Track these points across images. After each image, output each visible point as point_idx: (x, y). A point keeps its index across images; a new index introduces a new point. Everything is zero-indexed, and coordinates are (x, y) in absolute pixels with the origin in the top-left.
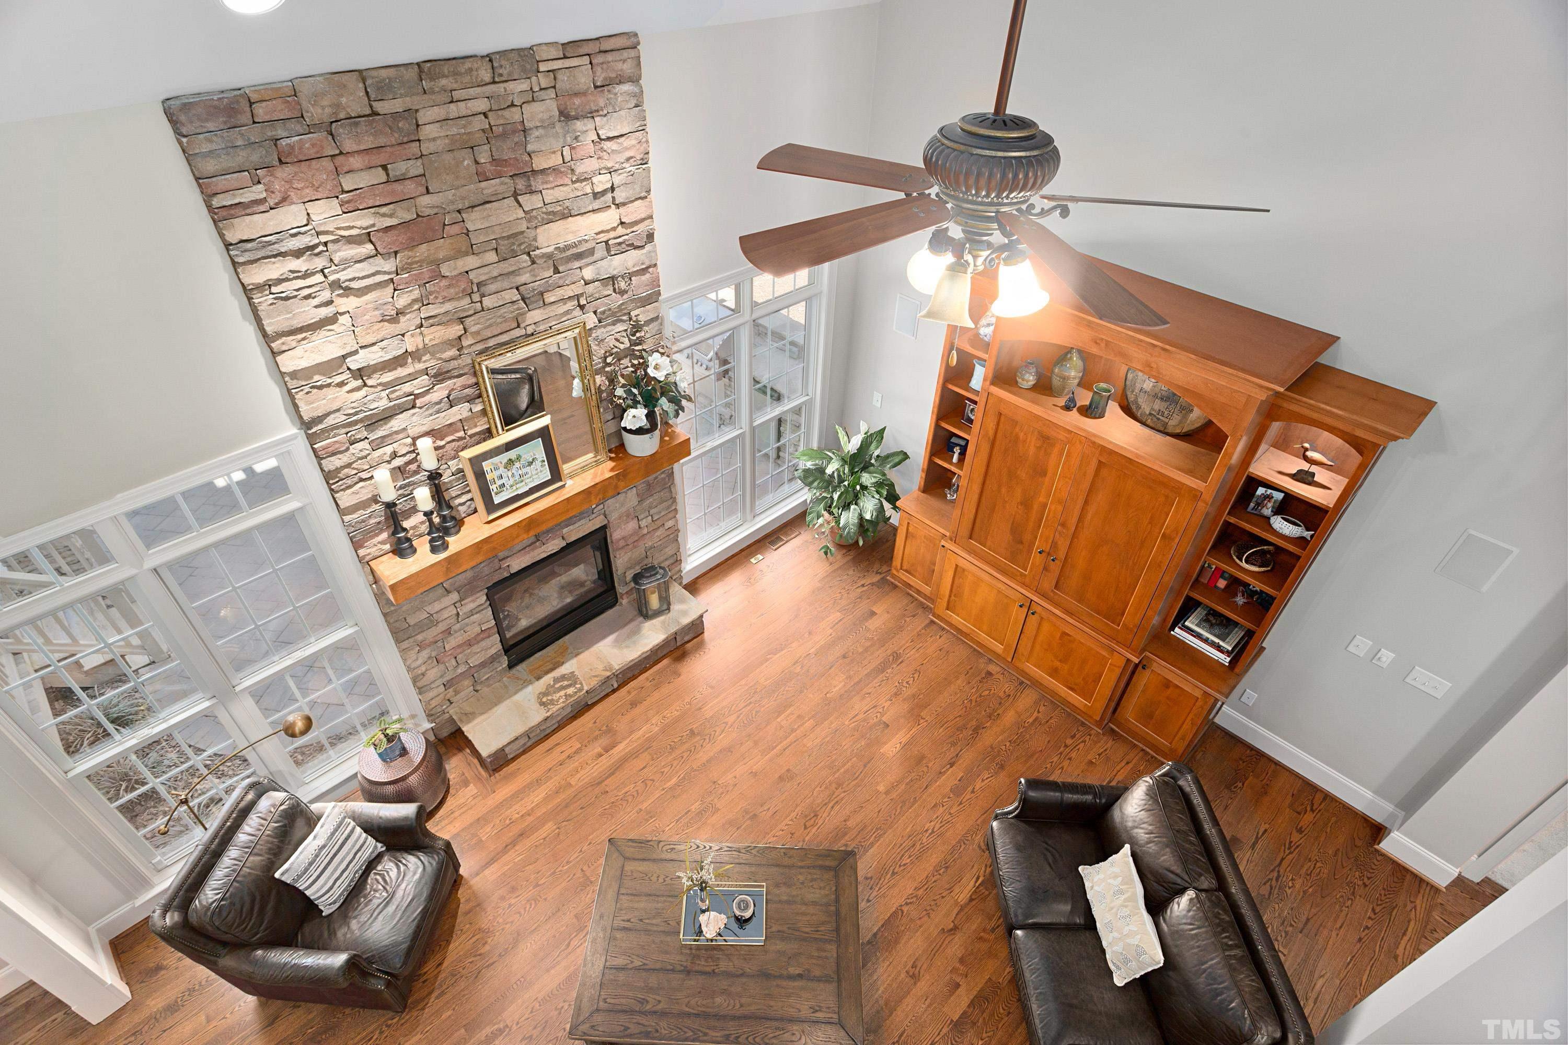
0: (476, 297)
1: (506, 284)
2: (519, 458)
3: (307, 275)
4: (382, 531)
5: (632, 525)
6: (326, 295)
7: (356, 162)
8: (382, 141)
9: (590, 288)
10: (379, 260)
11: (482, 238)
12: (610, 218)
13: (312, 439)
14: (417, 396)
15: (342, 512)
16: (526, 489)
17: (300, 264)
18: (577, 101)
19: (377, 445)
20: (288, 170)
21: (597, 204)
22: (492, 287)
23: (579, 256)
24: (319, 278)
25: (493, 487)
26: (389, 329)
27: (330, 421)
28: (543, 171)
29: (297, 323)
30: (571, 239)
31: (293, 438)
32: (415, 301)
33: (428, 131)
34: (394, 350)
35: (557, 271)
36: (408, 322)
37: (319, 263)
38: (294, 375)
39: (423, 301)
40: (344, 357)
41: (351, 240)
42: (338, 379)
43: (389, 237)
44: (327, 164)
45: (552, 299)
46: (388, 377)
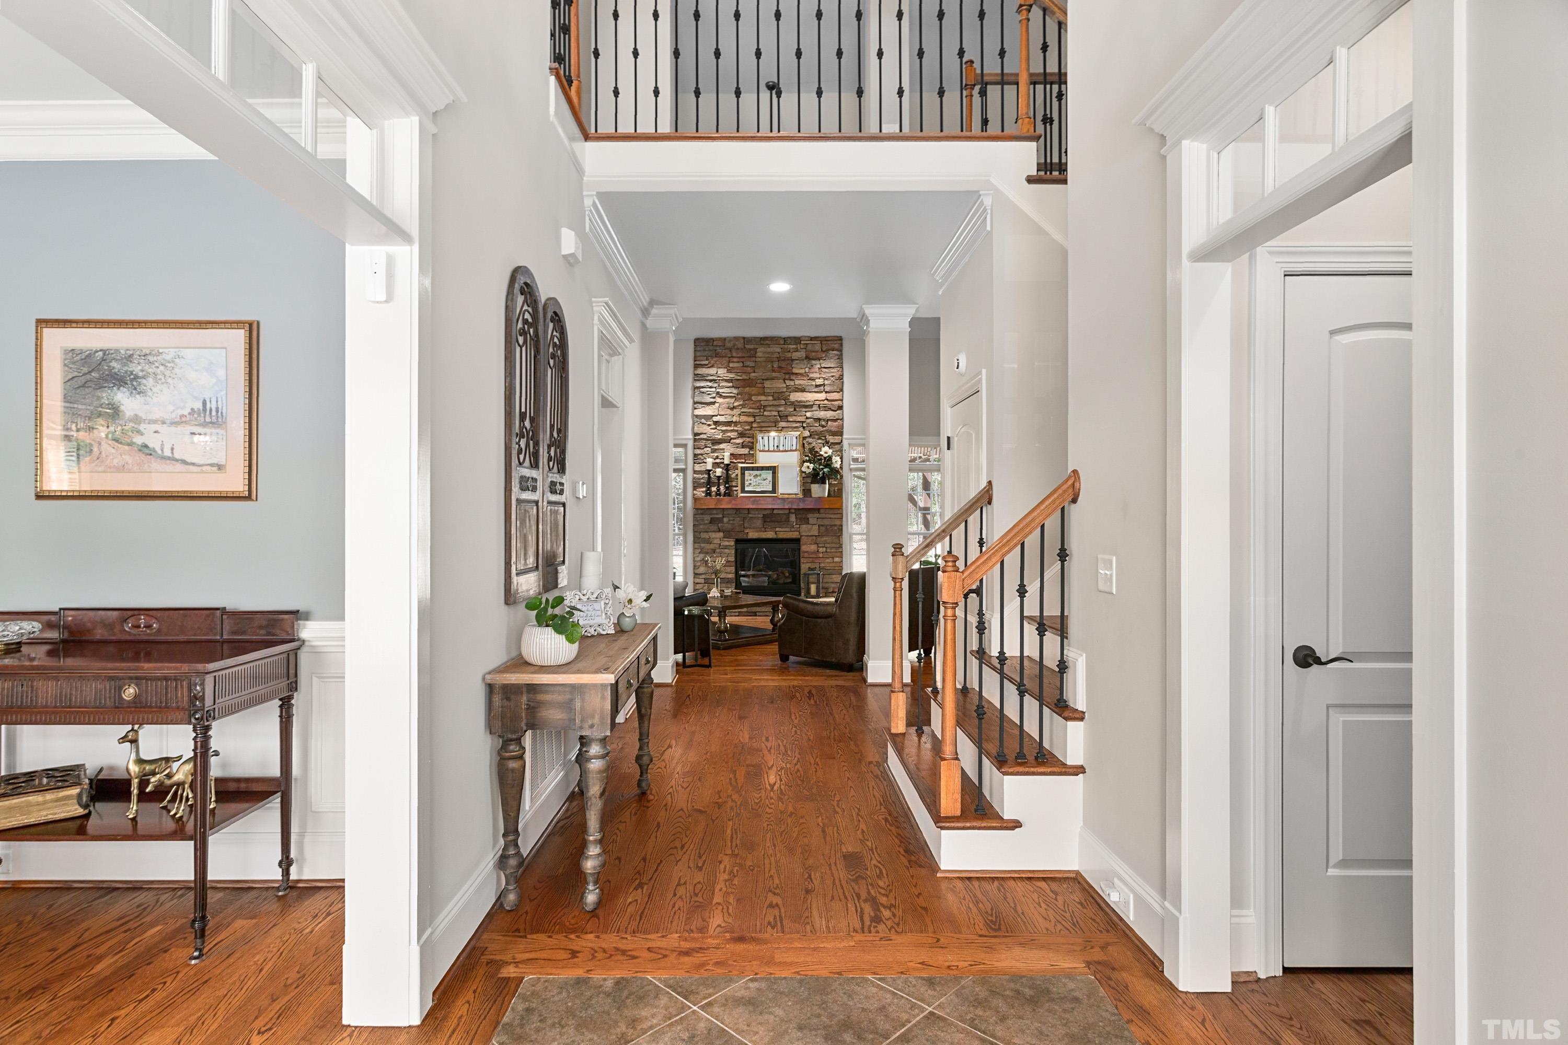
0: (762, 410)
1: (774, 409)
2: (760, 475)
3: (711, 387)
4: (703, 487)
5: (813, 548)
6: (714, 395)
7: (735, 360)
8: (744, 355)
9: (808, 421)
10: (733, 389)
11: (769, 391)
12: (822, 396)
13: (695, 440)
14: (732, 439)
15: (695, 472)
16: (760, 490)
17: (710, 384)
18: (813, 354)
19: (714, 451)
20: (715, 359)
21: (816, 390)
22: (769, 409)
23: (806, 407)
24: (714, 389)
25: (747, 483)
26: (729, 412)
27: (702, 436)
28: (796, 374)
29: (703, 401)
30: (803, 399)
31: (689, 439)
32: (740, 405)
33: (759, 354)
34: (729, 419)
35: (795, 410)
36: (736, 412)
37: (716, 385)
38: (697, 416)
39: (743, 406)
40: (713, 416)
41: (726, 381)
42: (709, 423)
43: (737, 383)
44: (727, 359)
45: (791, 420)
46: (724, 428)
